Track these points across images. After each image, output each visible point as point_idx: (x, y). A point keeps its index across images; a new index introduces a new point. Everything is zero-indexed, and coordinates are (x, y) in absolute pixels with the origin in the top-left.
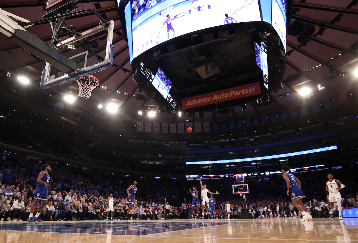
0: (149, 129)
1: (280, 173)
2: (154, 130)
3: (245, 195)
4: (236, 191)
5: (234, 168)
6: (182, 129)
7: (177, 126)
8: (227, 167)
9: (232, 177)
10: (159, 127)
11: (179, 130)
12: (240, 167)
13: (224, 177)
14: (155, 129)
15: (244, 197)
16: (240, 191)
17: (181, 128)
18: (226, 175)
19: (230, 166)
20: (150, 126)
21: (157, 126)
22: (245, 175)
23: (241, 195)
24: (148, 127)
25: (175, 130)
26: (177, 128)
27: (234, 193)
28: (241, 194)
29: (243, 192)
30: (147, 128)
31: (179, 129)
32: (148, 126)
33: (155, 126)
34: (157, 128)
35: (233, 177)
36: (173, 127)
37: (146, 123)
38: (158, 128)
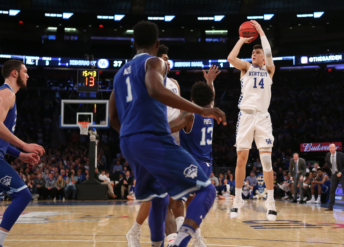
1: (203, 66)
3: (95, 132)
4: (70, 118)
5: (72, 38)
8: (52, 33)
9: (61, 66)
12: (93, 38)
13: (37, 64)
15: (93, 137)
16: (83, 119)
18: (44, 58)
19: (61, 30)
22: (103, 64)
23: (84, 132)
27: (63, 125)
28: (84, 128)
29: (91, 124)
35: (65, 67)
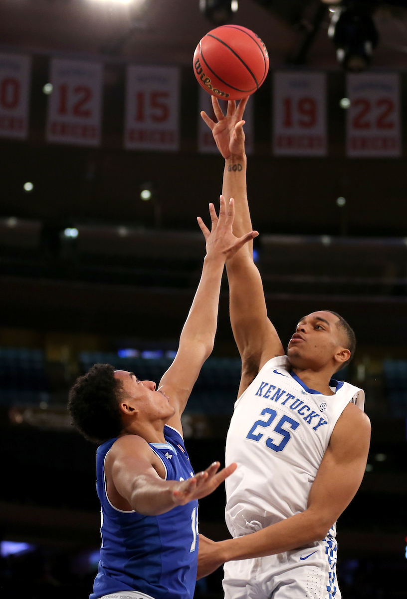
0: (87, 114)
2: (131, 122)
6: (381, 123)
7: (336, 91)
10: (173, 103)
11: (352, 132)
14: (140, 117)
17: (373, 115)
20: (96, 86)
21: (155, 96)
24: (73, 100)
25: (320, 129)
26: (336, 115)
30: (63, 110)
31: (357, 125)
32: (78, 90)
33: (140, 96)
34: (159, 112)
36: (302, 102)
37: (57, 65)
38: (165, 109)
